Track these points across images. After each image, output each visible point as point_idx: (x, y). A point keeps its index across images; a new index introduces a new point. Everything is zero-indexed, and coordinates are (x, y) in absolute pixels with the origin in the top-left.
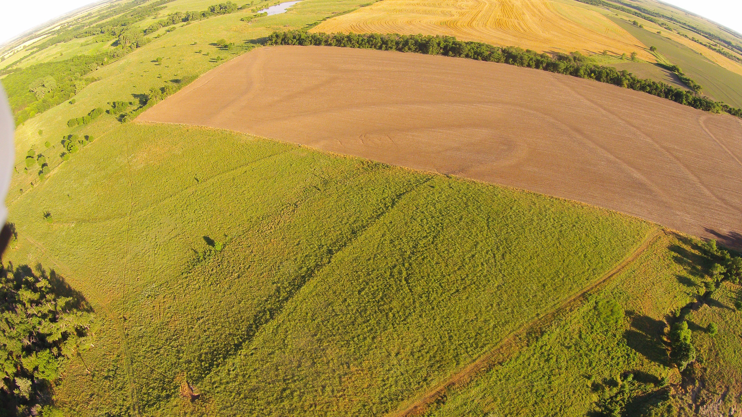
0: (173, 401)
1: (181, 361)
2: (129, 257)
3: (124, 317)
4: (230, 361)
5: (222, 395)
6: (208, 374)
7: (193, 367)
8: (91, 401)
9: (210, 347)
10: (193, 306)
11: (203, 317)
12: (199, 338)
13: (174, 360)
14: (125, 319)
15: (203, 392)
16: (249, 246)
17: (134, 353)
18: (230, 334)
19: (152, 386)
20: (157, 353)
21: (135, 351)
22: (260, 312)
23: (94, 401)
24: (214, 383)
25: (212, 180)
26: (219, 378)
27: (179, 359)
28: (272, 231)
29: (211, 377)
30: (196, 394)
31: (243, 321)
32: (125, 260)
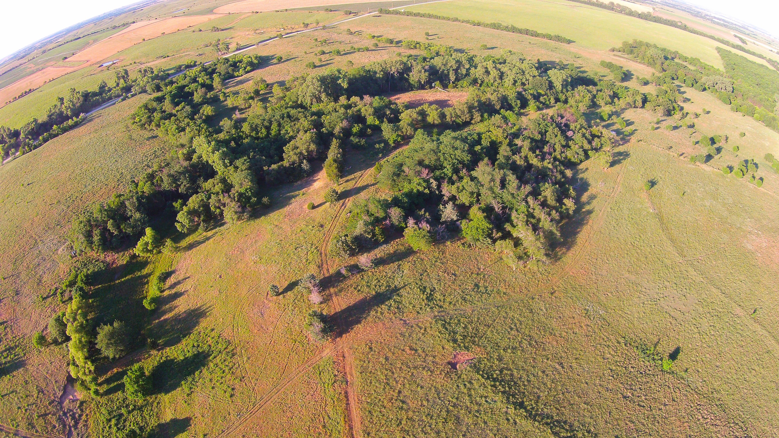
0: (449, 346)
1: (502, 351)
2: (633, 278)
3: (555, 292)
4: (499, 397)
5: (455, 390)
6: (483, 377)
7: (493, 363)
8: (448, 275)
9: (520, 378)
10: (578, 356)
11: (563, 367)
12: (534, 367)
13: (503, 344)
14: (552, 294)
15: (459, 372)
16: (673, 400)
17: (510, 308)
18: (539, 397)
19: (469, 326)
20: (512, 329)
21: (513, 307)
22: (571, 426)
23: (447, 277)
24: (470, 382)
25: (758, 328)
26: (477, 387)
27: (504, 350)
28: (701, 420)
29: (479, 379)
30: (458, 367)
31: (557, 409)
32: (627, 275)
